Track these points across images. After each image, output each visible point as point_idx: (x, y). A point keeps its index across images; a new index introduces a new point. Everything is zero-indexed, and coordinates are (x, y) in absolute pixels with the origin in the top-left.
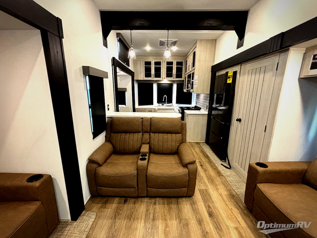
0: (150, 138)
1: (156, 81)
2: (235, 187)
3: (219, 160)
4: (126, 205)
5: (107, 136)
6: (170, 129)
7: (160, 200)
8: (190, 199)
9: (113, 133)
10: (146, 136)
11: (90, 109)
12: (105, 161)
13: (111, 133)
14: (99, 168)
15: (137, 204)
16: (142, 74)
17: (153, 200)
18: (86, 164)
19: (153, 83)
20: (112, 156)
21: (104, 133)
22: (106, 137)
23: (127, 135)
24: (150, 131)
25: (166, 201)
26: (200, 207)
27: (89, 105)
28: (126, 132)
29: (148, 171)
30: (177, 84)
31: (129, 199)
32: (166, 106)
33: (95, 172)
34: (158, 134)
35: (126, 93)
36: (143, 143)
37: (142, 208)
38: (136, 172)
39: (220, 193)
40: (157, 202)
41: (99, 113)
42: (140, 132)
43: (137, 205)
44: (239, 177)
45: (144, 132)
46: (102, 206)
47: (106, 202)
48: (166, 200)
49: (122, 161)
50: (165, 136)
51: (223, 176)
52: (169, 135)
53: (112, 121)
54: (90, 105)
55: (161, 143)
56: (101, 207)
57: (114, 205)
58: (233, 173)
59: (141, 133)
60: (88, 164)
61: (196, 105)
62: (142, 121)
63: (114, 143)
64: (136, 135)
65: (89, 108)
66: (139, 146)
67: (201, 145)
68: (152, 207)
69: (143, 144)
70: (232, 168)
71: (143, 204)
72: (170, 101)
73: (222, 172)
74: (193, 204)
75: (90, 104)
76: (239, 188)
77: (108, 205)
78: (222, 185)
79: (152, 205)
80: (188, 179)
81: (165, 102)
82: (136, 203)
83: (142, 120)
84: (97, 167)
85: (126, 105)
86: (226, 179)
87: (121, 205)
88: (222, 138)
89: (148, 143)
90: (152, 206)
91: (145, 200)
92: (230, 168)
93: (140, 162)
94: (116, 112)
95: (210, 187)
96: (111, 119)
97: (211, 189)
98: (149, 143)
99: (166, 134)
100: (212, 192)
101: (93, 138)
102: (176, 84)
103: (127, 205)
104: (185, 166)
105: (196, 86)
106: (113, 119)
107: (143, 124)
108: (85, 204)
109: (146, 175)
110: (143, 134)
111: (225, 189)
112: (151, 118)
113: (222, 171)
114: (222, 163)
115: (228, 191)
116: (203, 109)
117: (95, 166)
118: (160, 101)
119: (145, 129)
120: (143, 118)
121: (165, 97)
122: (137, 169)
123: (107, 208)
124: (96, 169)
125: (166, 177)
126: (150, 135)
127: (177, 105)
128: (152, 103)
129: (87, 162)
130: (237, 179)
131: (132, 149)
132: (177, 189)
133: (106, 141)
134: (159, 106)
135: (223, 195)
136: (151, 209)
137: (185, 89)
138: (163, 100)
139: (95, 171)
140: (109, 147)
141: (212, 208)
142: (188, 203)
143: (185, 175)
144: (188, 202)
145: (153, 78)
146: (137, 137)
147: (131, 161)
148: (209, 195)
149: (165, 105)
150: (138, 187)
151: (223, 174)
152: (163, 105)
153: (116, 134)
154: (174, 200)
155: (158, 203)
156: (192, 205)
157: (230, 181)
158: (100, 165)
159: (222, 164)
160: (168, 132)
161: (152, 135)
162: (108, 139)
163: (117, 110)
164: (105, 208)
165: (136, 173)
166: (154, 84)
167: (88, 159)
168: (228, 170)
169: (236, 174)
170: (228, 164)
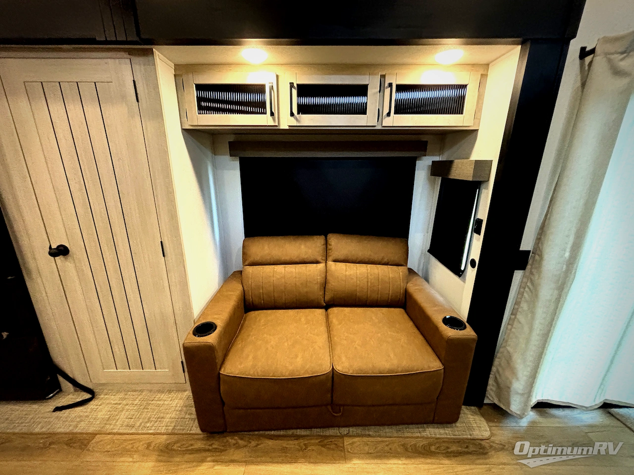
44: (136, 393)
51: (94, 435)
58: (114, 399)
70: (97, 391)
73: (82, 427)
76: (162, 415)
86: (109, 434)
92: (92, 395)
113: (76, 427)
114: (53, 405)
130: (136, 402)
151: (91, 430)
157: (127, 426)
159: (58, 409)
168: (92, 405)
169: (121, 395)
170: (75, 391)
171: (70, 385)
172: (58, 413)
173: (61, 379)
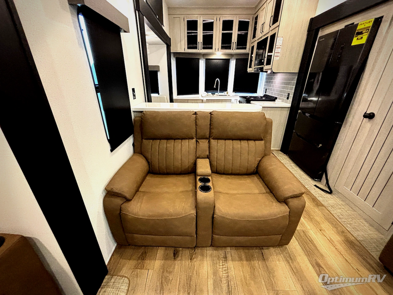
0: (209, 148)
1: (204, 55)
2: (351, 227)
3: (310, 179)
4: (177, 263)
5: (135, 144)
6: (246, 132)
7: (232, 251)
8: (281, 249)
9: (145, 139)
10: (204, 144)
11: (99, 94)
12: (137, 191)
13: (142, 139)
14: (126, 204)
15: (195, 260)
16: (183, 42)
17: (221, 253)
18: (103, 197)
19: (199, 59)
20: (148, 178)
21: (129, 140)
22: (133, 145)
23: (171, 144)
24: (210, 137)
25: (242, 253)
26: (303, 266)
27: (95, 85)
28: (168, 138)
29: (217, 211)
30: (236, 59)
31: (181, 249)
32: (218, 95)
33: (120, 212)
34: (223, 141)
35: (159, 73)
36: (197, 156)
37: (205, 267)
38: (194, 212)
39: (329, 239)
40: (229, 256)
41: (118, 103)
42: (192, 138)
43: (196, 262)
45: (199, 138)
46: (138, 264)
47: (143, 257)
48: (241, 250)
49: (166, 190)
50: (237, 144)
51: (323, 205)
52: (244, 143)
53: (142, 118)
54: (97, 85)
55: (230, 157)
56: (136, 267)
57: (157, 261)
58: (340, 202)
59: (194, 140)
60: (107, 199)
61: (265, 94)
62: (195, 119)
63: (149, 156)
64: (186, 143)
65: (97, 92)
66: (192, 161)
67: (274, 154)
68: (223, 265)
69: (198, 158)
70: (333, 193)
71: (205, 258)
72: (224, 88)
73: (320, 199)
74: (290, 259)
75: (97, 83)
76: (359, 229)
77: (147, 262)
78: (328, 223)
79: (221, 262)
80: (288, 224)
81: (216, 89)
82: (194, 258)
83: (196, 117)
84: (123, 203)
85: (159, 94)
87: (169, 262)
88: (320, 145)
89: (206, 157)
90: (221, 264)
91: (208, 252)
92: (331, 192)
93: (201, 195)
94: (147, 103)
95: (309, 227)
96: (140, 114)
97: (311, 231)
98: (208, 157)
99: (239, 142)
100: (315, 236)
101: (112, 151)
102: (235, 61)
103: (179, 262)
104: (284, 201)
105: (278, 58)
106: (144, 114)
107: (197, 124)
108: (106, 263)
109: (213, 217)
110: (197, 141)
111: (335, 229)
112: (210, 113)
113: (319, 197)
114: (315, 183)
115: (341, 233)
116: (280, 99)
117: (118, 201)
118: (209, 88)
119: (201, 132)
120: (196, 112)
121: (217, 81)
122: (196, 207)
123: (146, 269)
124: (122, 206)
125: (250, 221)
126: (209, 142)
127: (234, 94)
128: (196, 92)
129: (104, 194)
130: (348, 212)
131: (180, 166)
132: (264, 237)
133: (135, 152)
134: (208, 95)
135: (336, 242)
136: (221, 270)
137: (250, 67)
138: (215, 87)
139: (121, 210)
140: (141, 164)
141: (325, 268)
142: (281, 257)
143: (283, 217)
144: (280, 255)
145: (200, 50)
146: (188, 146)
147: (181, 189)
148: (311, 241)
149: (216, 94)
150: (196, 236)
151: (323, 203)
152: (214, 94)
153: (152, 141)
154: (256, 252)
155: (230, 258)
156: (289, 263)
157: (338, 216)
158: (128, 200)
159: (315, 186)
160: (241, 139)
161: (213, 142)
162: (138, 150)
163: (149, 100)
164: (142, 268)
165: (195, 214)
166: (200, 61)
167: (105, 189)
168: (328, 196)
169: (344, 203)
170: (325, 185)
171: (325, 181)
172: (315, 187)
173: (324, 176)
